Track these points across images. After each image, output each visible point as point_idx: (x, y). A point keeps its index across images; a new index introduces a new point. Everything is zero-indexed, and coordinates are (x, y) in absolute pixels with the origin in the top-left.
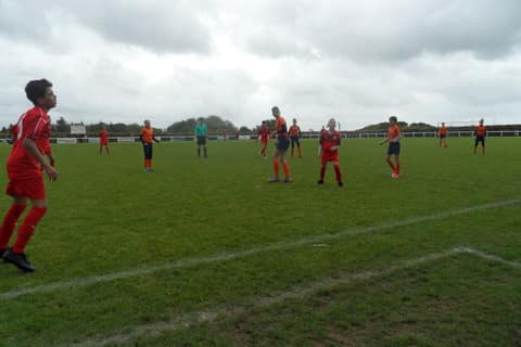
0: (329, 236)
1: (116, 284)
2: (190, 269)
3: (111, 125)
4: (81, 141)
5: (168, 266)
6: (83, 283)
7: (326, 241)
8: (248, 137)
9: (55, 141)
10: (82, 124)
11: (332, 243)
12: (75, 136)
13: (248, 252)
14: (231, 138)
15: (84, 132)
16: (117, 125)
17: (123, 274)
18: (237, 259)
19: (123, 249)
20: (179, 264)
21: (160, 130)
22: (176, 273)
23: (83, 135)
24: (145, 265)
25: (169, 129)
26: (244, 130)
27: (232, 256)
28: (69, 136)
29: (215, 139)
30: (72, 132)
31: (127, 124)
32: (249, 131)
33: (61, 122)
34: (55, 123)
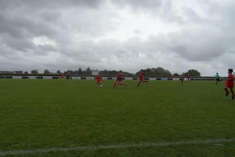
0: (225, 140)
1: (110, 151)
2: (146, 148)
3: (110, 71)
5: (134, 145)
6: (96, 148)
7: (223, 143)
8: (178, 79)
9: (85, 78)
10: (97, 71)
11: (227, 144)
12: (94, 76)
13: (177, 143)
14: (168, 79)
16: (113, 71)
17: (113, 146)
18: (170, 146)
19: (114, 134)
20: (140, 145)
21: (132, 74)
22: (138, 149)
24: (123, 143)
25: (137, 73)
26: (176, 75)
27: (168, 144)
28: (92, 76)
29: (160, 79)
30: (93, 74)
32: (179, 75)
33: (88, 69)
34: (86, 70)
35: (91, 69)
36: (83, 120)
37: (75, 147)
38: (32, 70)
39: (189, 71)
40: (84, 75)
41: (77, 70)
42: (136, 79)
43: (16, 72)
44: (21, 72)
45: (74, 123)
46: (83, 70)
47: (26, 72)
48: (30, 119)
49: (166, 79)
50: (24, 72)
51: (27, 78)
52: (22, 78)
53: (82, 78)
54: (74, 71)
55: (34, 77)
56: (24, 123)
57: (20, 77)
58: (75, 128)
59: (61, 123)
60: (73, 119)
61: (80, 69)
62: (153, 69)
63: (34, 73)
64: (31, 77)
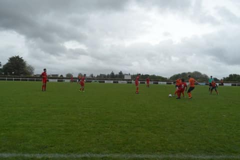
3: (143, 75)
4: (128, 83)
9: (118, 82)
10: (129, 75)
12: (126, 80)
14: (206, 85)
15: (130, 78)
16: (146, 75)
21: (166, 78)
23: (129, 80)
25: (171, 78)
28: (124, 80)
30: (125, 78)
31: (150, 75)
32: (218, 80)
33: (121, 73)
34: (118, 74)
35: (124, 73)
36: (116, 126)
37: (108, 154)
38: (67, 73)
39: (231, 75)
40: (116, 79)
41: (110, 74)
42: (171, 84)
43: (53, 75)
44: (57, 75)
45: (106, 128)
46: (115, 74)
47: (62, 76)
48: (65, 122)
49: (204, 84)
50: (59, 76)
51: (62, 81)
52: (58, 81)
53: (114, 82)
54: (106, 74)
55: (69, 81)
56: (59, 126)
57: (56, 80)
58: (108, 134)
59: (94, 127)
60: (106, 124)
61: (113, 73)
62: (189, 73)
63: (69, 77)
64: (66, 81)
